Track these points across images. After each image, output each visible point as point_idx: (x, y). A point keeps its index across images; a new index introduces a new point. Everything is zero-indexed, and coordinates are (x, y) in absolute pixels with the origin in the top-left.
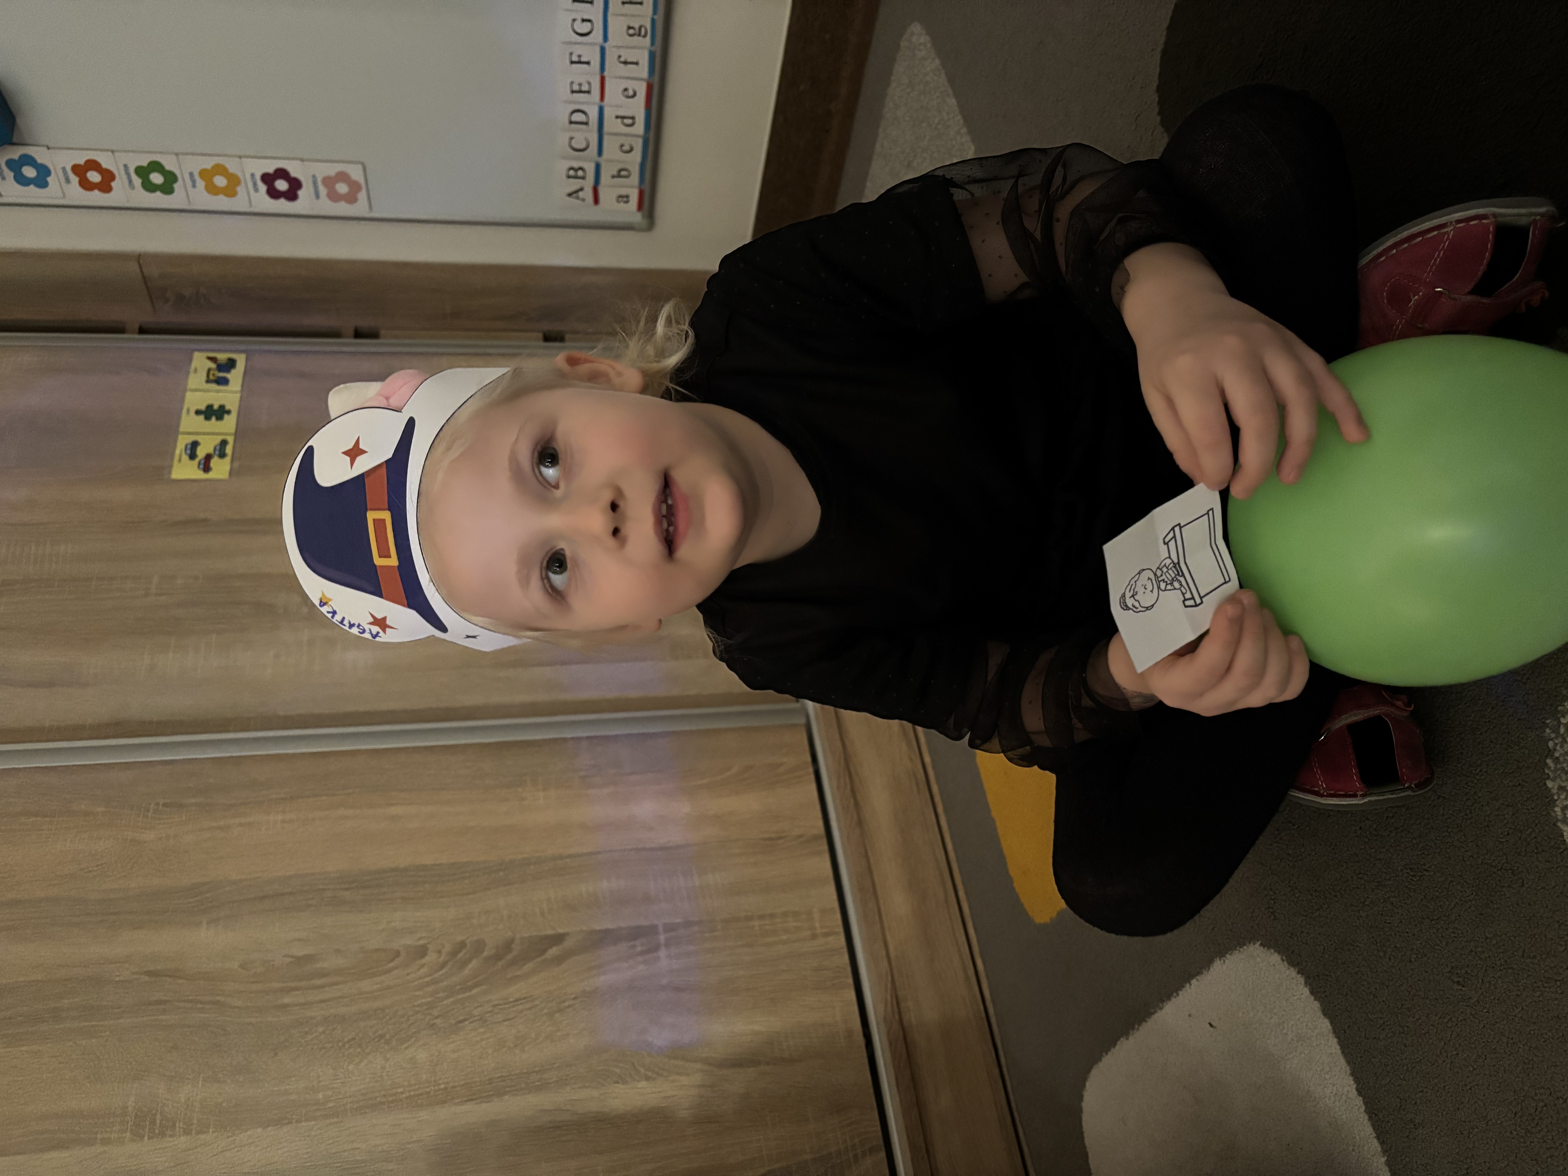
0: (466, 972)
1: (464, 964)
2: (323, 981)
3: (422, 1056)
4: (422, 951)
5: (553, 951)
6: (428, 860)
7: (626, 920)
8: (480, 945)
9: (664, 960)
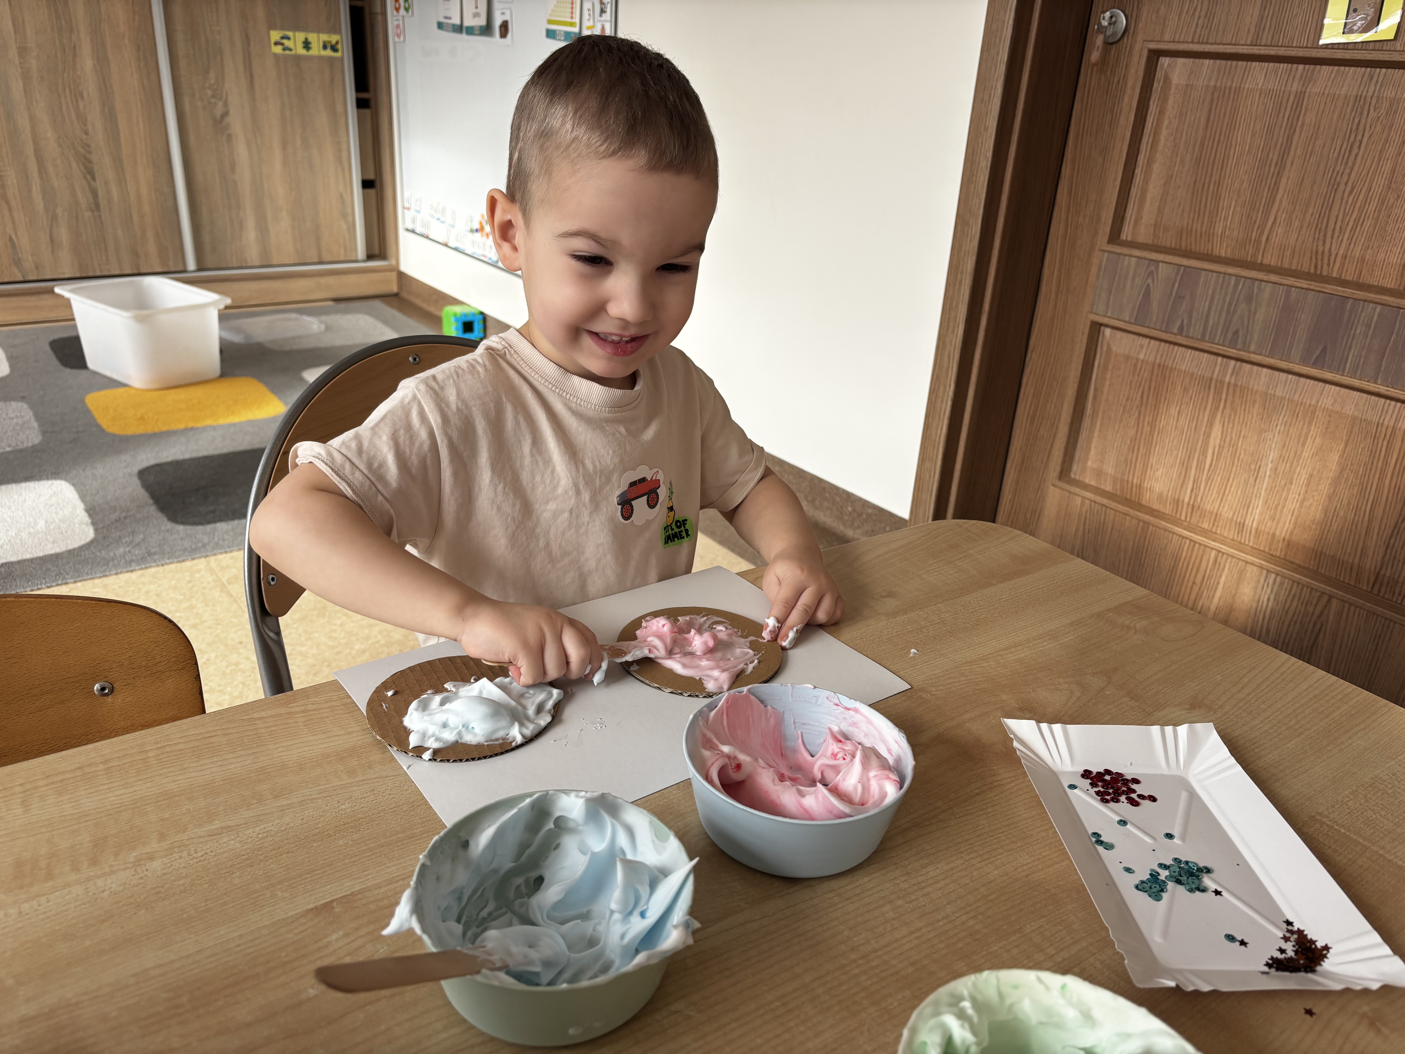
0: (80, 149)
1: (83, 147)
2: (75, 103)
3: (49, 135)
4: (86, 133)
5: (89, 177)
6: (122, 135)
7: (103, 202)
8: (90, 153)
9: (88, 214)
